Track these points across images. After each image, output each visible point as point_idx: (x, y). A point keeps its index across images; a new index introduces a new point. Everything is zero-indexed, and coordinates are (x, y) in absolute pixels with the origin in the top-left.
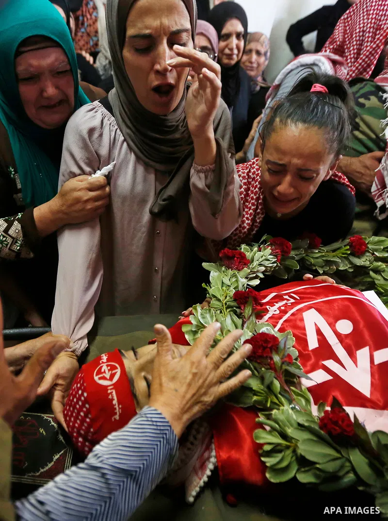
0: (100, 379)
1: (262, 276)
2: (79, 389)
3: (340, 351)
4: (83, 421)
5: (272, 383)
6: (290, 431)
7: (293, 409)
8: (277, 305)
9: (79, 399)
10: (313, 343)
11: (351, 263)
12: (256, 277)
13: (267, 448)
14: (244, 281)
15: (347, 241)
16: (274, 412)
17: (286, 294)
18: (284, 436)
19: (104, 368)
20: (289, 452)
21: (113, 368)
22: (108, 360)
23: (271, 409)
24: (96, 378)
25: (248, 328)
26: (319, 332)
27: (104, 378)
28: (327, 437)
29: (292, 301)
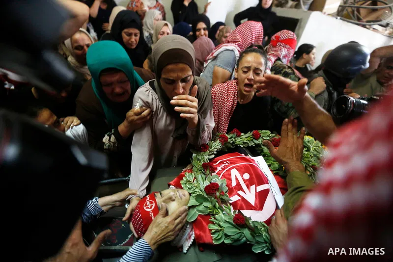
0: (146, 208)
1: (215, 153)
2: (138, 212)
3: (244, 186)
4: (140, 225)
5: (215, 204)
6: (221, 224)
7: (223, 214)
8: (221, 166)
9: (138, 217)
10: (234, 184)
11: (254, 142)
12: (213, 154)
13: (213, 231)
14: (208, 157)
15: (252, 133)
16: (216, 216)
17: (225, 161)
18: (219, 225)
19: (148, 203)
20: (221, 232)
21: (152, 203)
22: (150, 199)
23: (215, 215)
24: (145, 208)
25: (208, 180)
26: (237, 179)
27: (148, 208)
28: (235, 225)
29: (227, 164)
